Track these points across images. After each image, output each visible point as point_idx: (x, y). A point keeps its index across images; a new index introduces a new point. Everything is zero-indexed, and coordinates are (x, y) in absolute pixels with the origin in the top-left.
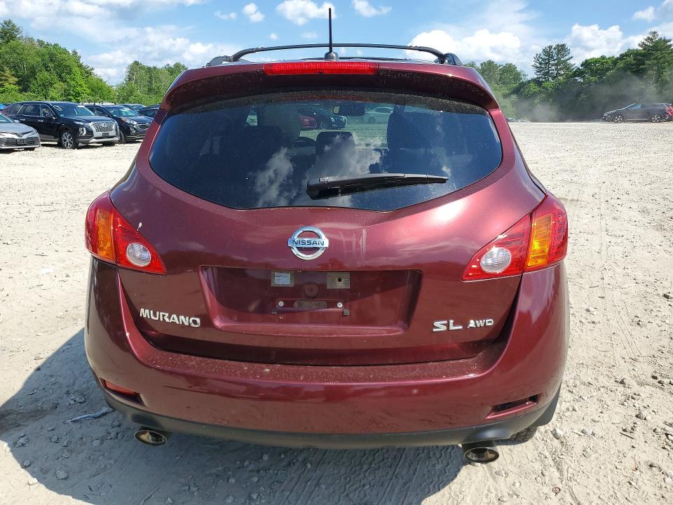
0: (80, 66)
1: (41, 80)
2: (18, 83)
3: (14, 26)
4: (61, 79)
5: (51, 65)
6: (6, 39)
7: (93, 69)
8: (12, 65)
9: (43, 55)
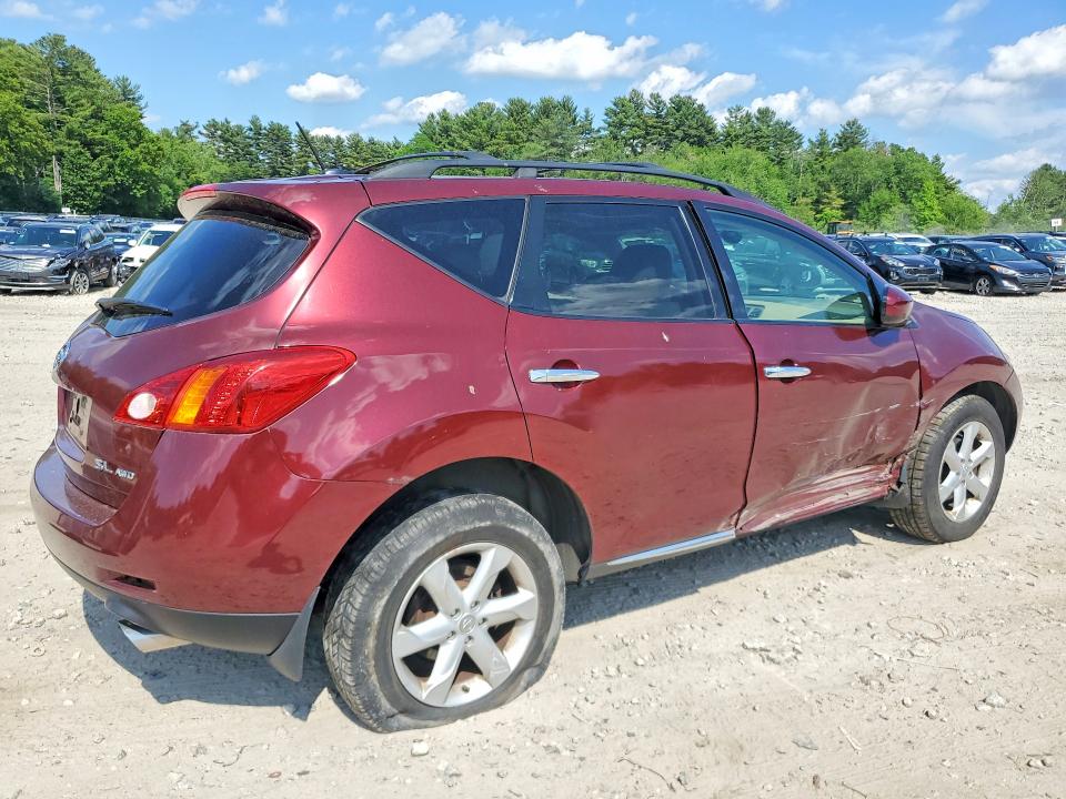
0: (941, 178)
1: (875, 201)
2: (843, 208)
3: (859, 127)
4: (905, 199)
5: (895, 180)
6: (845, 147)
7: (959, 182)
8: (842, 182)
9: (887, 166)
